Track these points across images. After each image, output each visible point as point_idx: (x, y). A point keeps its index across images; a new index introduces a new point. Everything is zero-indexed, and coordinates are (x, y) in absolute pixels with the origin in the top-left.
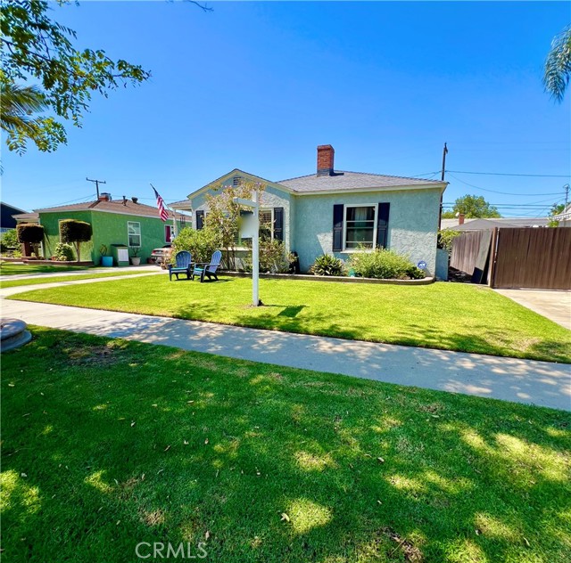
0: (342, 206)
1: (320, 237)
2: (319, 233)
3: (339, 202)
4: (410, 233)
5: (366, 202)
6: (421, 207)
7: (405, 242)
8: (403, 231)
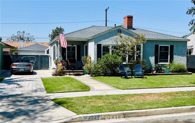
0: (158, 45)
1: (150, 58)
2: (150, 56)
3: (157, 44)
4: (179, 56)
5: (166, 45)
6: (182, 47)
7: (178, 60)
8: (177, 56)
